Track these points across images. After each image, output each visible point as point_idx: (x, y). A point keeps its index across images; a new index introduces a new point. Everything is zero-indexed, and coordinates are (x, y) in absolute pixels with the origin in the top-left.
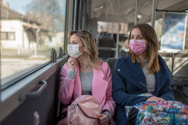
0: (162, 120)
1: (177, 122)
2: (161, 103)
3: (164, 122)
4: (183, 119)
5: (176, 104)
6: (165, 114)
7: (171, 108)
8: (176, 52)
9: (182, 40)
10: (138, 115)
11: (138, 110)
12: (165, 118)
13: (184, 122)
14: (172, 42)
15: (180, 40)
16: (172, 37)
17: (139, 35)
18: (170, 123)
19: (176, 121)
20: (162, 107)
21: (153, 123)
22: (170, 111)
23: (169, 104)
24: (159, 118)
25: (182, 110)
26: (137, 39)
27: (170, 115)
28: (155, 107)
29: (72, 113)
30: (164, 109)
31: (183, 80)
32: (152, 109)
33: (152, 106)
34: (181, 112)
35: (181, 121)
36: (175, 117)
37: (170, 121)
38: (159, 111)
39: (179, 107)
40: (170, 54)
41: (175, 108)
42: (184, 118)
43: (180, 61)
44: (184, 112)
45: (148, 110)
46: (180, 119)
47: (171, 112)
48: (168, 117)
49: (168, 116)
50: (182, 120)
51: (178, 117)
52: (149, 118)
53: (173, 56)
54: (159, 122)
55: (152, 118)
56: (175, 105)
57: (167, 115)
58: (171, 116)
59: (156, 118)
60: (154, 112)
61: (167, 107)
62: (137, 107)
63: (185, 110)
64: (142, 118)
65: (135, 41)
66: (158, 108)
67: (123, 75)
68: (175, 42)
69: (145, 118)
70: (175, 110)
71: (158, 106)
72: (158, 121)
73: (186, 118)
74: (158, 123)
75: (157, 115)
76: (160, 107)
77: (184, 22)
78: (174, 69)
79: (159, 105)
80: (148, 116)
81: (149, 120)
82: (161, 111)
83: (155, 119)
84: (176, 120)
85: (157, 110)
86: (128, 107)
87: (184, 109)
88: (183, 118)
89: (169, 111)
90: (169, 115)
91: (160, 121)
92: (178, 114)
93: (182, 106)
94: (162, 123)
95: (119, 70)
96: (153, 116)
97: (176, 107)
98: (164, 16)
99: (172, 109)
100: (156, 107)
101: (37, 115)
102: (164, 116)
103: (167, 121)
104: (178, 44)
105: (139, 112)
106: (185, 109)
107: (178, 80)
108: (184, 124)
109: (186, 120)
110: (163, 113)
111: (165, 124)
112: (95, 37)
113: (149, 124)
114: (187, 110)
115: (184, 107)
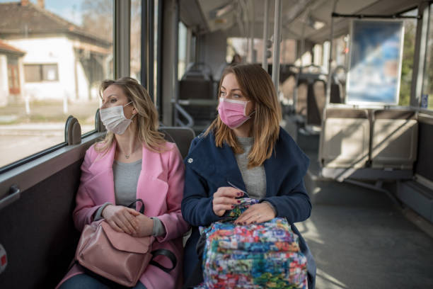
0: (238, 265)
1: (268, 268)
3: (242, 269)
4: (280, 261)
6: (244, 253)
7: (256, 243)
8: (382, 108)
12: (243, 261)
13: (282, 266)
14: (371, 85)
15: (388, 79)
16: (370, 73)
17: (234, 90)
18: (254, 270)
19: (266, 266)
20: (238, 240)
21: (219, 272)
22: (252, 248)
23: (255, 234)
24: (232, 262)
25: (278, 244)
26: (230, 96)
27: (254, 255)
28: (223, 242)
30: (241, 245)
31: (395, 169)
32: (217, 245)
33: (219, 238)
34: (274, 248)
35: (276, 265)
36: (262, 258)
37: (252, 267)
38: (231, 249)
39: (273, 240)
40: (367, 112)
41: (263, 241)
42: (282, 259)
43: (386, 127)
44: (280, 247)
45: (213, 247)
46: (273, 261)
47: (255, 250)
48: (250, 258)
49: (249, 257)
50: (278, 263)
51: (269, 258)
52: (211, 263)
53: (373, 117)
54: (232, 270)
55: (218, 262)
56: (266, 235)
57: (246, 256)
58: (256, 256)
59: (226, 262)
60: (220, 252)
61: (248, 241)
63: (284, 244)
64: (205, 262)
66: (229, 243)
67: (198, 171)
69: (208, 261)
70: (262, 247)
71: (230, 240)
72: (229, 268)
73: (285, 260)
74: (229, 272)
75: (228, 257)
76: (234, 241)
77: (398, 40)
78: (374, 146)
79: (235, 236)
80: (211, 258)
81: (211, 266)
82: (234, 249)
83: (223, 264)
84: (265, 264)
85: (226, 247)
87: (282, 242)
88: (280, 259)
89: (250, 248)
90: (251, 256)
91: (233, 268)
92: (269, 252)
93: (279, 237)
94: (238, 272)
95: (190, 161)
96: (219, 259)
97: (266, 238)
98: (351, 30)
99: (257, 245)
100: (225, 242)
102: (240, 257)
103: (247, 267)
106: (285, 242)
107: (383, 169)
108: (281, 270)
109: (286, 263)
110: (239, 252)
111: (243, 274)
112: (211, 77)
113: (213, 275)
114: (288, 245)
115: (284, 238)
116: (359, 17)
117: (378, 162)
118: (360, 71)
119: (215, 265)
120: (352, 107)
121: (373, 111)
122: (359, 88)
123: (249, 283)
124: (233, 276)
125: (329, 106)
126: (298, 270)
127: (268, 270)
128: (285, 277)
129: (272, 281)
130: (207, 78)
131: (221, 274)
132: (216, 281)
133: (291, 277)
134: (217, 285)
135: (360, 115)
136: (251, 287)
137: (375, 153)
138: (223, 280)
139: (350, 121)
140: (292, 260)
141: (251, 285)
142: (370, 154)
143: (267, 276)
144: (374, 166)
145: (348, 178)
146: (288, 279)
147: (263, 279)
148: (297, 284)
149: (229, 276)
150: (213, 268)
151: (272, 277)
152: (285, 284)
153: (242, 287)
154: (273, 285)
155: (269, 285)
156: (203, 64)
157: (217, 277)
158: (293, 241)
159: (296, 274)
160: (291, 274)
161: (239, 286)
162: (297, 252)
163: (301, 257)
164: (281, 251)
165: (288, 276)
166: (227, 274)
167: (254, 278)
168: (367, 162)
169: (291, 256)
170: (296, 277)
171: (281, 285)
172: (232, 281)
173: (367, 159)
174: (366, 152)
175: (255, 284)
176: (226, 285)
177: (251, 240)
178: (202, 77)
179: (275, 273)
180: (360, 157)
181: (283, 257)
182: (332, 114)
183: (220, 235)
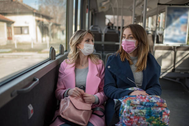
0: (139, 112)
1: (153, 114)
3: (141, 114)
6: (142, 107)
7: (148, 102)
8: (179, 45)
9: (185, 34)
10: (121, 108)
11: (121, 103)
12: (142, 110)
13: (159, 114)
14: (174, 35)
15: (182, 33)
16: (175, 30)
17: (130, 35)
18: (146, 115)
19: (152, 113)
20: (140, 100)
21: (131, 115)
22: (146, 104)
23: (146, 98)
24: (136, 110)
25: (158, 103)
26: (128, 38)
27: (147, 108)
28: (133, 101)
29: (64, 105)
30: (141, 103)
31: (185, 73)
32: (130, 102)
33: (131, 100)
34: (156, 105)
35: (156, 113)
36: (150, 109)
37: (146, 114)
38: (137, 105)
39: (155, 101)
40: (173, 47)
41: (151, 101)
42: (160, 110)
43: (182, 54)
44: (159, 105)
45: (127, 104)
46: (155, 111)
47: (148, 105)
48: (145, 109)
49: (144, 109)
50: (158, 112)
51: (153, 110)
52: (127, 111)
53: (176, 50)
54: (136, 114)
55: (130, 110)
56: (152, 99)
57: (143, 108)
58: (148, 109)
59: (134, 110)
60: (132, 106)
61: (144, 101)
62: (121, 100)
64: (123, 111)
65: (126, 40)
66: (136, 102)
67: (113, 72)
68: (178, 36)
69: (125, 110)
70: (151, 104)
71: (136, 101)
72: (135, 113)
73: (161, 111)
74: (135, 115)
75: (135, 108)
76: (138, 101)
77: (187, 15)
78: (176, 62)
79: (138, 99)
80: (127, 109)
81: (127, 112)
83: (133, 111)
84: (152, 112)
85: (134, 103)
86: (115, 100)
87: (159, 103)
88: (158, 110)
89: (145, 104)
90: (145, 108)
91: (137, 113)
92: (153, 107)
93: (158, 100)
94: (139, 115)
95: (109, 67)
96: (131, 109)
97: (152, 100)
98: (166, 10)
99: (148, 103)
100: (134, 101)
101: (31, 107)
102: (141, 109)
103: (143, 113)
105: (122, 105)
106: (161, 102)
107: (180, 73)
108: (159, 115)
109: (161, 112)
110: (140, 106)
111: (141, 116)
112: (101, 32)
113: (128, 116)
114: (162, 104)
115: (160, 101)
116: (170, 5)
117: (178, 70)
118: (170, 29)
119: (129, 112)
120: (166, 45)
121: (176, 47)
122: (170, 37)
123: (144, 121)
124: (137, 117)
125: (156, 45)
126: (166, 116)
127: (153, 115)
128: (160, 119)
129: (154, 121)
130: (100, 32)
131: (131, 116)
132: (129, 119)
133: (163, 119)
134: (129, 121)
135: (170, 48)
136: (145, 123)
137: (177, 66)
138: (132, 119)
139: (166, 51)
140: (164, 111)
141: (145, 122)
142: (174, 66)
143: (152, 118)
144: (176, 71)
145: (164, 77)
146: (161, 120)
147: (150, 119)
148: (166, 122)
149: (135, 117)
150: (128, 113)
151: (154, 119)
152: (160, 122)
153: (141, 123)
154: (155, 122)
155: (153, 122)
156: (97, 26)
157: (129, 118)
158: (164, 102)
159: (165, 118)
160: (163, 118)
161: (139, 122)
162: (166, 108)
163: (167, 110)
164: (159, 106)
165: (162, 119)
166: (134, 116)
167: (146, 118)
168: (173, 69)
169: (164, 109)
170: (165, 119)
171: (159, 123)
172: (136, 120)
173: (173, 68)
174: (173, 65)
175: (147, 122)
176: (134, 121)
177: (145, 101)
178: (98, 32)
179: (156, 117)
180: (170, 68)
181: (160, 109)
182: (157, 48)
183: (131, 99)
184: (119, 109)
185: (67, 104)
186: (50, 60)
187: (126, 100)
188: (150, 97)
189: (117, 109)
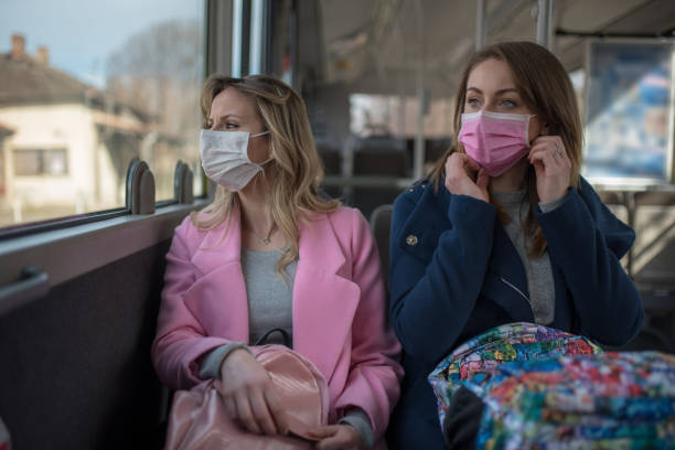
2: (584, 375)
5: (658, 370)
6: (607, 424)
7: (636, 398)
9: (663, 143)
10: (481, 430)
11: (481, 407)
12: (605, 444)
15: (652, 141)
16: (622, 130)
17: (503, 92)
20: (591, 391)
22: (632, 410)
23: (624, 378)
24: (579, 445)
26: (493, 106)
27: (632, 428)
28: (556, 397)
29: (191, 422)
30: (603, 403)
31: (671, 293)
32: (540, 402)
33: (542, 388)
36: (653, 435)
38: (578, 413)
41: (652, 393)
43: (657, 219)
45: (522, 408)
47: (637, 414)
48: (623, 437)
49: (619, 433)
51: (669, 437)
53: (632, 203)
55: (544, 445)
56: (655, 378)
57: (614, 429)
58: (636, 432)
59: (564, 446)
60: (550, 420)
61: (616, 392)
62: (477, 390)
65: (484, 117)
66: (570, 398)
68: (634, 152)
70: (654, 407)
71: (571, 392)
75: (569, 434)
76: (582, 392)
77: (666, 74)
79: (578, 382)
80: (524, 438)
82: (585, 413)
85: (563, 408)
89: (624, 409)
90: (625, 430)
92: (669, 421)
95: (412, 241)
96: (546, 439)
97: (658, 387)
99: (640, 401)
100: (562, 397)
102: (599, 434)
104: (646, 158)
105: (487, 417)
107: (652, 293)
110: (595, 421)
116: (601, 35)
118: (604, 127)
121: (631, 195)
135: (611, 199)
137: (638, 265)
177: (621, 391)
183: (541, 381)
184: (473, 436)
185: (204, 417)
186: (130, 213)
187: (507, 386)
188: (639, 370)
189: (459, 436)
